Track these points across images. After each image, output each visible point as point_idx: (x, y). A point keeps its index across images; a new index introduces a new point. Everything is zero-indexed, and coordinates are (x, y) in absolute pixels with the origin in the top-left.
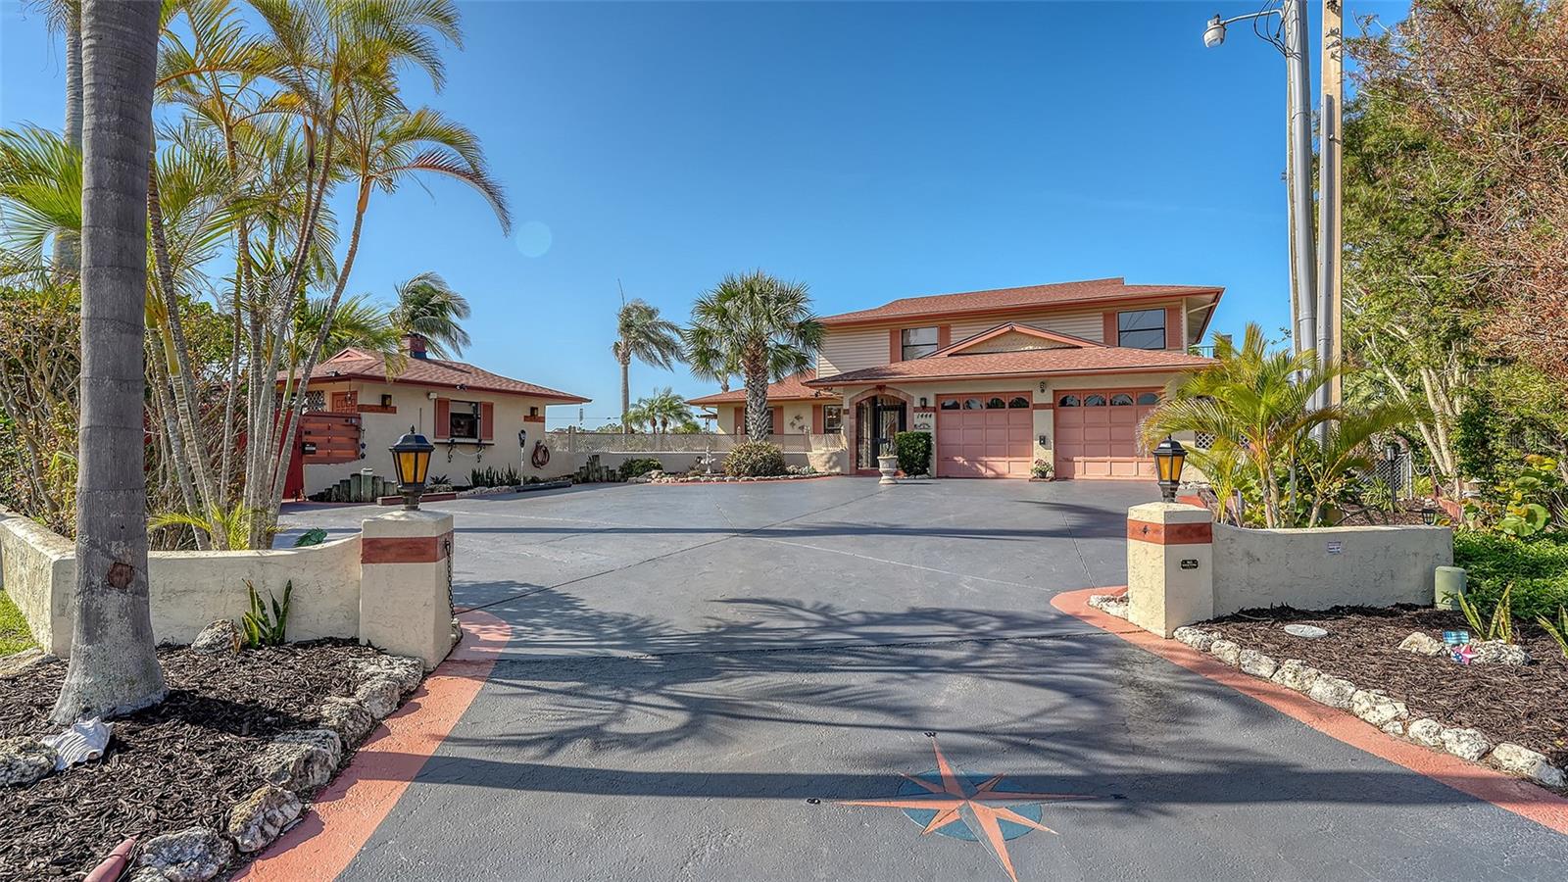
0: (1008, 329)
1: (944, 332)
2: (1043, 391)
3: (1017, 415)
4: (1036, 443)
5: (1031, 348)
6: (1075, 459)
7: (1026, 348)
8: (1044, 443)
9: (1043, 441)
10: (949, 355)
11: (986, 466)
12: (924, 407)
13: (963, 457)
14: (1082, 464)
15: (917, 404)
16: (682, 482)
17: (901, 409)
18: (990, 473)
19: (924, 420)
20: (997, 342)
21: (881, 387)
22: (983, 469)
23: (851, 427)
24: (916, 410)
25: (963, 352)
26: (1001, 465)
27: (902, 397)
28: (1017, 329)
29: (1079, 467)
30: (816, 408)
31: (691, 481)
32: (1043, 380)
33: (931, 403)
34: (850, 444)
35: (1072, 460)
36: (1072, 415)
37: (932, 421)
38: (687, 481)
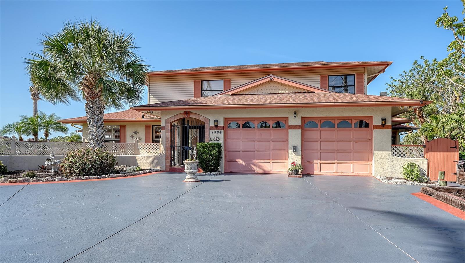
0: (269, 79)
1: (227, 83)
2: (295, 117)
3: (277, 134)
4: (291, 151)
5: (283, 92)
6: (315, 161)
7: (280, 92)
8: (296, 151)
9: (295, 150)
10: (232, 95)
11: (257, 166)
12: (217, 126)
13: (242, 159)
14: (319, 165)
15: (212, 124)
16: (11, 182)
17: (201, 128)
18: (259, 171)
19: (216, 135)
20: (262, 88)
21: (187, 113)
22: (255, 168)
23: (167, 138)
24: (211, 128)
25: (238, 93)
26: (266, 165)
27: (201, 119)
28: (276, 80)
29: (317, 166)
30: (147, 127)
31: (20, 181)
32: (295, 109)
33: (221, 124)
34: (166, 150)
35: (313, 163)
36: (314, 134)
37: (222, 136)
38: (17, 182)
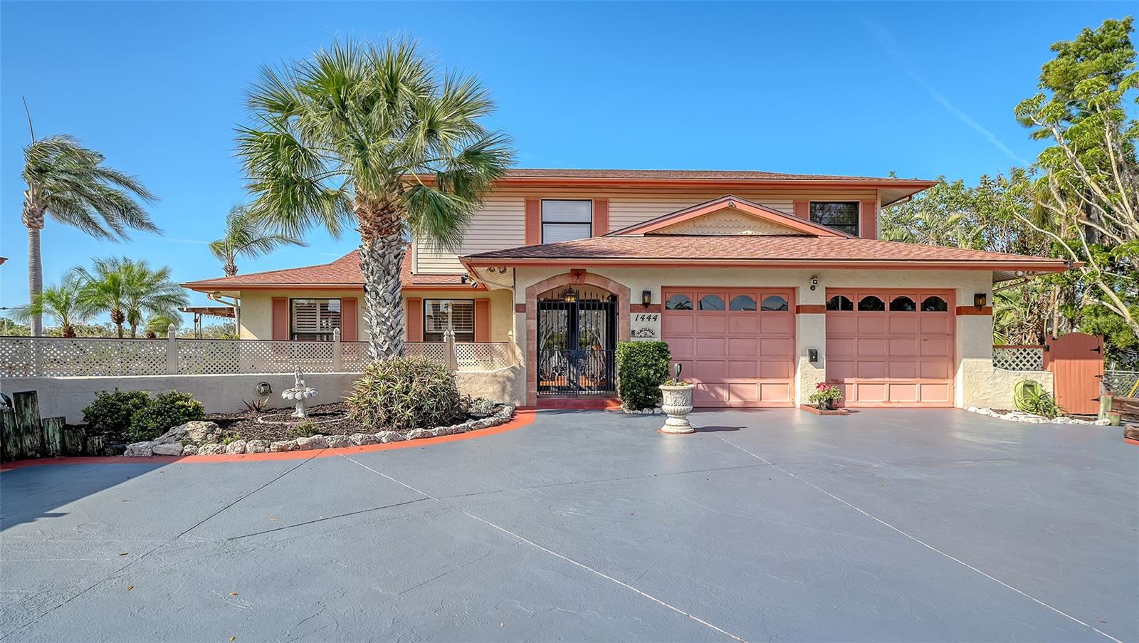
0: (726, 204)
1: (601, 208)
2: (813, 288)
3: (775, 322)
4: (803, 361)
5: (750, 233)
6: (846, 380)
7: (744, 233)
8: (816, 360)
9: (813, 356)
10: (646, 235)
11: (730, 390)
12: (646, 305)
13: (697, 377)
14: (854, 387)
15: (636, 299)
16: (282, 450)
17: (611, 308)
18: (734, 401)
19: (645, 324)
21: (578, 273)
22: (724, 393)
23: (529, 332)
24: (634, 308)
26: (750, 390)
27: (612, 288)
29: (851, 390)
30: (411, 302)
31: (305, 447)
32: (814, 271)
33: (657, 299)
34: (528, 359)
35: (843, 383)
36: (847, 320)
37: (656, 326)
38: (297, 447)
